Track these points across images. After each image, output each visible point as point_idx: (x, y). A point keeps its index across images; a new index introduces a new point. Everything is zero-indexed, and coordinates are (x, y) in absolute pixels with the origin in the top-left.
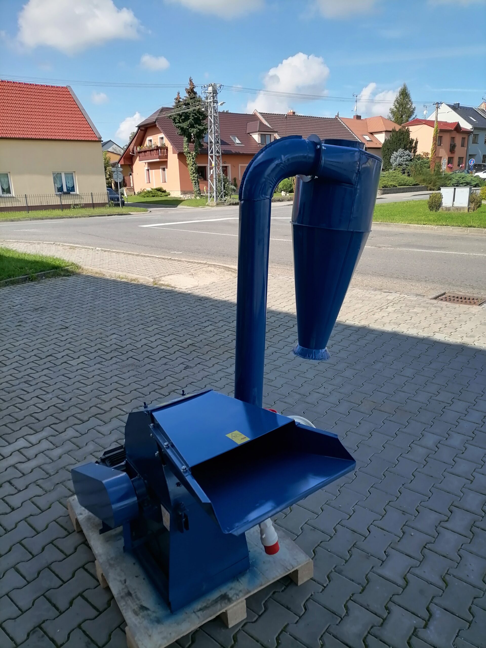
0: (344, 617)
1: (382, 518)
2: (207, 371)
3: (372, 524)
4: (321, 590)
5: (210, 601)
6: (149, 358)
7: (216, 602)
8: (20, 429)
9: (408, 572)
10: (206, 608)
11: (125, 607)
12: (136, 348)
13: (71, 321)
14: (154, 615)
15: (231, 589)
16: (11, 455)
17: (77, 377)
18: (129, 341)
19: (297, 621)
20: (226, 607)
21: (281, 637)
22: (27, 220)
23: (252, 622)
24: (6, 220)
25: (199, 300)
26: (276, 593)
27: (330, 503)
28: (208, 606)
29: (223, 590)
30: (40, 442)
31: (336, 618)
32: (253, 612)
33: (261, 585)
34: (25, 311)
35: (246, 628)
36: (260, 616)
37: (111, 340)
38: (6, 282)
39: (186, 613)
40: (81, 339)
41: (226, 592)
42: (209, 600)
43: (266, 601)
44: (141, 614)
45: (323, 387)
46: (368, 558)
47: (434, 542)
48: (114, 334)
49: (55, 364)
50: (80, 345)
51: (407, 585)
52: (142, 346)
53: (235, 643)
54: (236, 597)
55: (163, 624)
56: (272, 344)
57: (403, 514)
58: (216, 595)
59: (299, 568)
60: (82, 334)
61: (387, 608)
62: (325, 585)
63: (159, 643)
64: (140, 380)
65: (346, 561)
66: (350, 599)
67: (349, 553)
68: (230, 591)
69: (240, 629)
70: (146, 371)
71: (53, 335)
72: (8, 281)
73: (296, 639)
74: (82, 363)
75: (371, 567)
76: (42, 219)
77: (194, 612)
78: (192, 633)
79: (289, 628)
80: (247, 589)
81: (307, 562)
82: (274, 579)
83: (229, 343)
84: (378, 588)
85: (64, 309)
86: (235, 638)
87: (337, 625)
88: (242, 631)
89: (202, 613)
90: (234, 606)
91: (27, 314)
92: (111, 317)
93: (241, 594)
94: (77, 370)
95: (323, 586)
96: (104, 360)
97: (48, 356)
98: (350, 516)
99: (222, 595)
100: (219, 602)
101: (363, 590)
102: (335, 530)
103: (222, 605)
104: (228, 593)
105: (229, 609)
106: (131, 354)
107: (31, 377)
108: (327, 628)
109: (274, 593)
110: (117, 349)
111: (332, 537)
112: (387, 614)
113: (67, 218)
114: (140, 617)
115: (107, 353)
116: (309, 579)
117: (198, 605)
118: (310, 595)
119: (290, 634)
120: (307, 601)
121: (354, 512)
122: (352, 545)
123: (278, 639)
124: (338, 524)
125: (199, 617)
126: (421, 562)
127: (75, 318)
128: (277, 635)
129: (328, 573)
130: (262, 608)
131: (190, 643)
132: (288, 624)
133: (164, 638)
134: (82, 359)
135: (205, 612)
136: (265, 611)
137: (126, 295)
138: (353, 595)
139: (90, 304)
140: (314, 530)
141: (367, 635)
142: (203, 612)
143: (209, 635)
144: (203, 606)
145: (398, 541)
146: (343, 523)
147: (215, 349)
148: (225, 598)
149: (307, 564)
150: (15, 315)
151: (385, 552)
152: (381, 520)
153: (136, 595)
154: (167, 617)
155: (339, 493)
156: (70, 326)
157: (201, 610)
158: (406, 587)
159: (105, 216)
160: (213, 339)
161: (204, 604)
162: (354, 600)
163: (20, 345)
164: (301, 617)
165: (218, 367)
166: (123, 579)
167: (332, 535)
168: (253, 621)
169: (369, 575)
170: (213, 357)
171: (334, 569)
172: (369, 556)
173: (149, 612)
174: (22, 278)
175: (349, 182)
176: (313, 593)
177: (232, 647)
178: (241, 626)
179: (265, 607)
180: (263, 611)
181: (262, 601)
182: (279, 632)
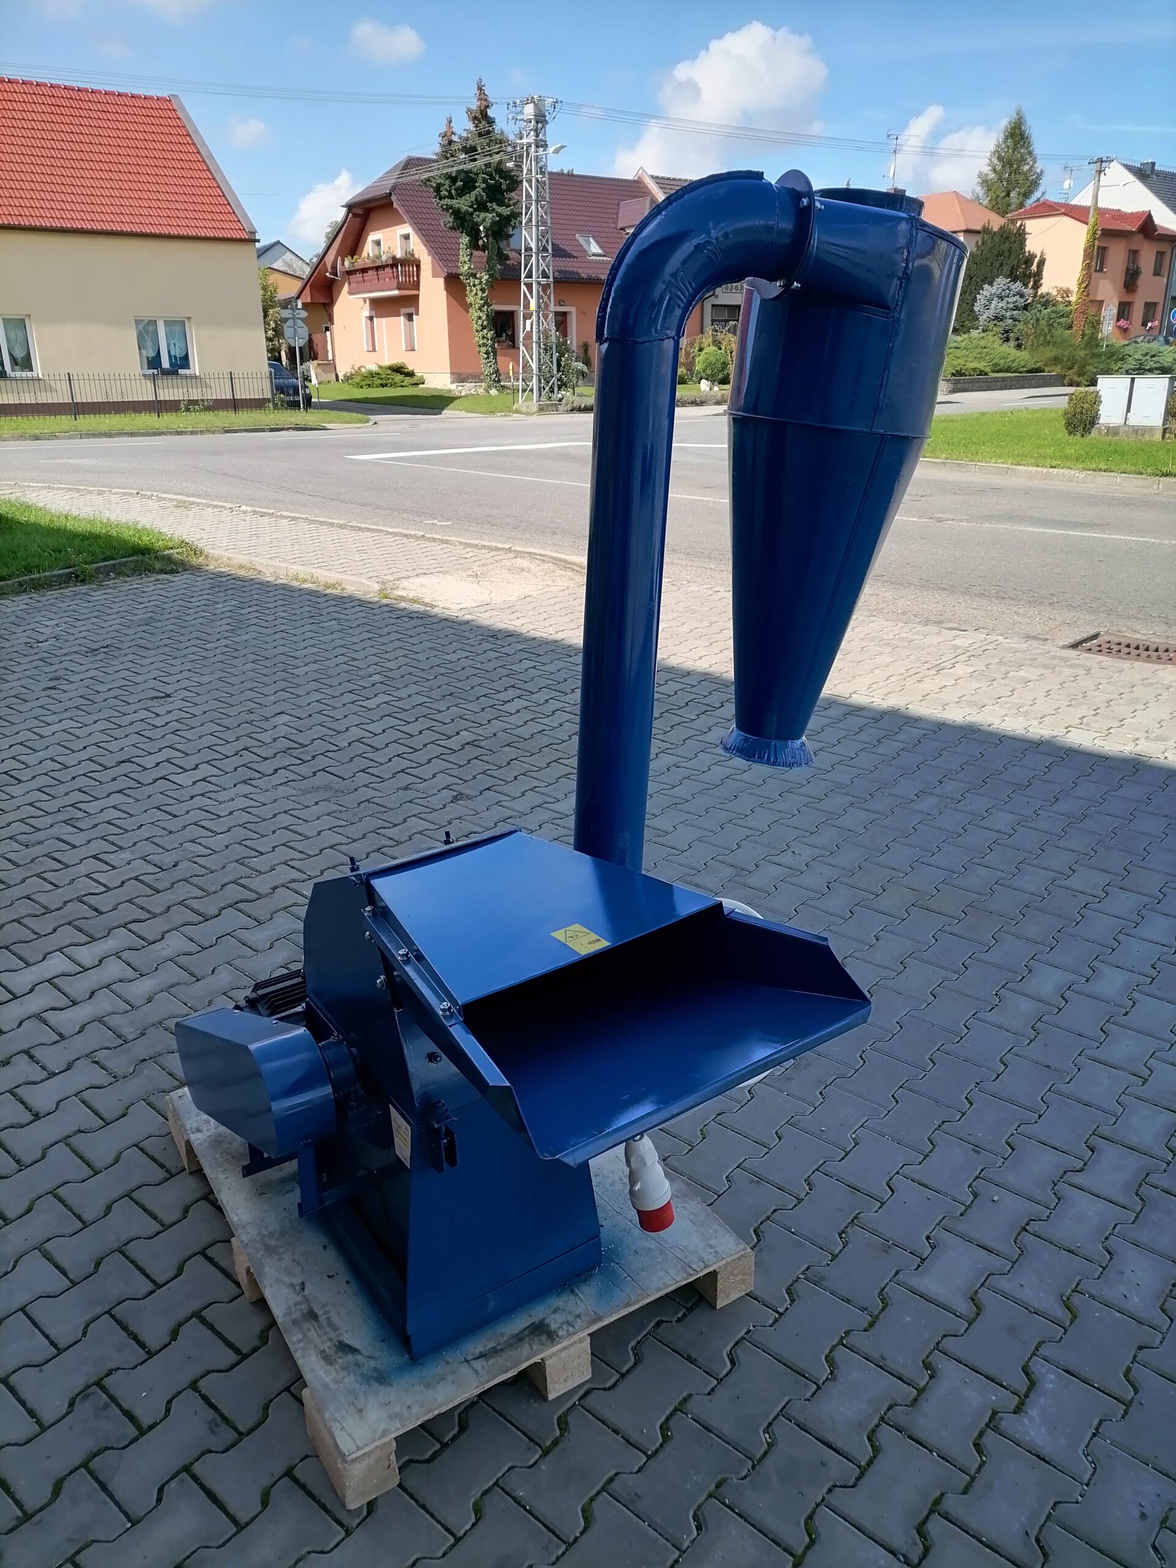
0: (823, 1384)
1: (924, 1159)
2: (508, 808)
3: (898, 1173)
4: (771, 1321)
5: (505, 1338)
6: (368, 773)
7: (519, 1338)
8: (55, 930)
9: (982, 1285)
10: (495, 1352)
11: (301, 1344)
12: (335, 748)
13: (178, 681)
14: (372, 1364)
15: (555, 1311)
16: (31, 991)
17: (191, 812)
18: (321, 731)
19: (713, 1390)
20: (542, 1351)
21: (671, 1423)
22: (71, 437)
23: (605, 1389)
24: (22, 436)
25: (492, 637)
26: (664, 1325)
27: (799, 1121)
28: (500, 1347)
29: (538, 1312)
30: (101, 961)
31: (806, 1385)
32: (608, 1365)
33: (628, 1305)
34: (66, 654)
35: (590, 1401)
36: (623, 1376)
37: (275, 727)
38: (21, 584)
39: (448, 1363)
40: (202, 725)
41: (544, 1319)
42: (502, 1334)
43: (638, 1342)
44: (340, 1361)
45: (792, 850)
46: (886, 1250)
47: (1048, 1217)
48: (282, 713)
49: (139, 783)
50: (200, 737)
51: (978, 1315)
52: (350, 744)
53: (562, 1435)
54: (568, 1330)
55: (391, 1386)
56: (669, 746)
57: (974, 1150)
58: (519, 1323)
59: (720, 1267)
60: (205, 713)
61: (927, 1366)
62: (781, 1310)
63: (382, 1427)
64: (344, 823)
65: (834, 1257)
66: (840, 1343)
67: (841, 1238)
68: (553, 1316)
69: (575, 1404)
70: (359, 804)
71: (135, 712)
72: (25, 581)
73: (707, 1428)
74: (204, 780)
75: (893, 1273)
76: (109, 435)
77: (467, 1361)
78: (461, 1409)
79: (690, 1405)
80: (595, 1313)
81: (740, 1254)
82: (658, 1290)
83: (563, 742)
84: (908, 1319)
85: (160, 651)
86: (563, 1424)
87: (809, 1400)
88: (580, 1408)
89: (485, 1363)
90: (561, 1350)
91: (70, 661)
92: (274, 673)
93: (579, 1323)
94: (192, 798)
95: (777, 1312)
96: (258, 775)
97: (122, 762)
98: (847, 1154)
99: (533, 1323)
100: (527, 1339)
101: (872, 1325)
102: (809, 1184)
103: (534, 1347)
104: (547, 1321)
105: (550, 1357)
106: (323, 762)
107: (80, 810)
108: (784, 1407)
109: (658, 1324)
110: (289, 749)
111: (800, 1200)
112: (928, 1378)
113: (171, 433)
114: (337, 1367)
115: (266, 759)
116: (744, 1293)
117: (476, 1345)
118: (745, 1330)
119: (692, 1418)
120: (737, 1344)
121: (857, 1144)
122: (850, 1220)
123: (664, 1427)
124: (818, 1170)
125: (476, 1372)
126: (1014, 1263)
127: (187, 674)
128: (663, 1419)
129: (790, 1282)
130: (629, 1357)
131: (455, 1431)
132: (690, 1396)
133: (392, 1417)
134: (205, 770)
135: (491, 1361)
136: (635, 1364)
137: (312, 621)
138: (847, 1333)
139: (224, 642)
140: (758, 1182)
141: (877, 1426)
142: (487, 1361)
143: (500, 1414)
144: (488, 1348)
145: (962, 1215)
146: (829, 1167)
147: (528, 754)
148: (541, 1331)
149: (739, 1258)
150: (41, 663)
151: (928, 1238)
152: (920, 1163)
153: (329, 1319)
154: (401, 1369)
155: (822, 1100)
156: (176, 691)
157: (482, 1356)
158: (974, 1319)
159: (263, 430)
160: (525, 732)
161: (491, 1344)
162: (848, 1345)
163: (54, 733)
164: (722, 1380)
165: (533, 798)
166: (297, 1281)
167: (802, 1195)
168: (607, 1386)
169: (886, 1289)
170: (523, 774)
171: (803, 1273)
172: (889, 1247)
173: (358, 1357)
174: (60, 575)
175: (882, 304)
176: (751, 1328)
177: (556, 1443)
178: (577, 1397)
179: (635, 1355)
180: (631, 1364)
181: (629, 1343)
182: (668, 1412)
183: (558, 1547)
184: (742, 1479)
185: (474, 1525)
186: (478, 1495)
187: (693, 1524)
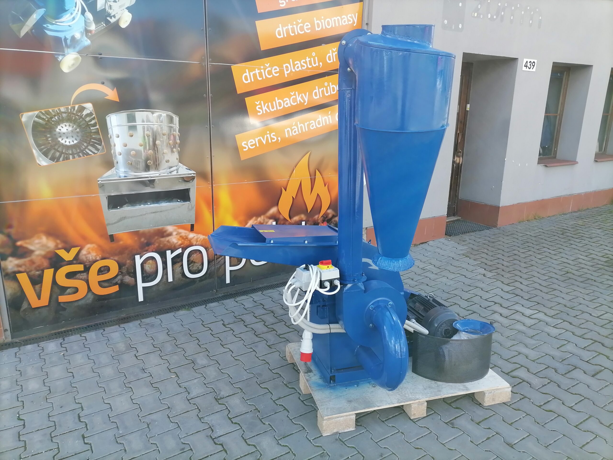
0: (278, 441)
4: (308, 437)
10: (306, 365)
15: (315, 375)
19: (288, 417)
31: (279, 437)
35: (297, 394)
36: (302, 401)
42: (311, 366)
43: (313, 407)
53: (289, 388)
66: (291, 451)
73: (276, 413)
79: (285, 411)
87: (274, 435)
93: (308, 378)
99: (312, 371)
100: (307, 369)
103: (304, 370)
108: (274, 430)
118: (306, 430)
119: (281, 411)
120: (302, 426)
123: (281, 405)
128: (284, 406)
129: (322, 446)
132: (289, 412)
138: (295, 454)
141: (257, 448)
142: (304, 363)
148: (309, 372)
149: (321, 416)
161: (309, 364)
162: (289, 453)
176: (307, 431)
177: (288, 387)
178: (299, 392)
179: (309, 405)
180: (306, 403)
181: (313, 404)
182: (286, 407)
183: (259, 383)
184: (257, 416)
185: (273, 373)
186: (280, 374)
187: (251, 404)
